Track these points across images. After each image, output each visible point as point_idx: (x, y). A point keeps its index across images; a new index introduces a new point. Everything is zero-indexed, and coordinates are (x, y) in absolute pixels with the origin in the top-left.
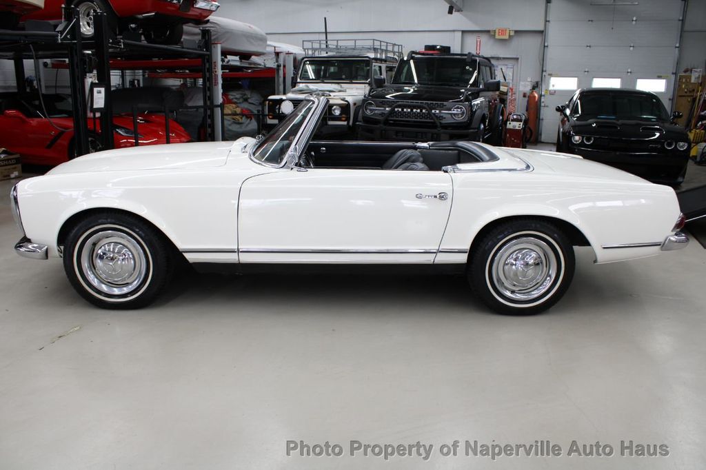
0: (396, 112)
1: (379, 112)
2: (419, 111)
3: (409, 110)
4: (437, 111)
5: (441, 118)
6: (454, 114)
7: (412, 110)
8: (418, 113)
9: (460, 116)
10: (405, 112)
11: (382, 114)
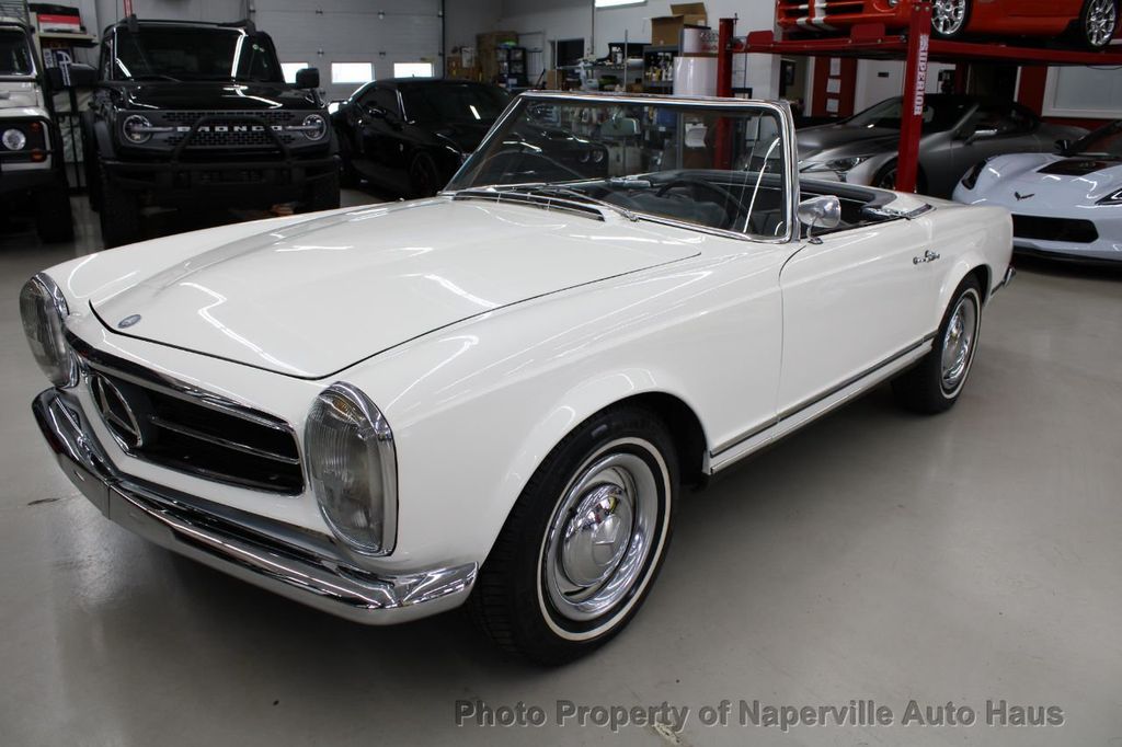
0: (199, 134)
1: (165, 136)
2: (244, 129)
3: (226, 129)
4: (280, 128)
5: (289, 139)
6: (307, 131)
7: (231, 129)
8: (244, 133)
9: (318, 133)
10: (218, 133)
11: (172, 141)
